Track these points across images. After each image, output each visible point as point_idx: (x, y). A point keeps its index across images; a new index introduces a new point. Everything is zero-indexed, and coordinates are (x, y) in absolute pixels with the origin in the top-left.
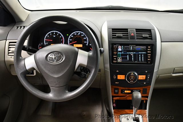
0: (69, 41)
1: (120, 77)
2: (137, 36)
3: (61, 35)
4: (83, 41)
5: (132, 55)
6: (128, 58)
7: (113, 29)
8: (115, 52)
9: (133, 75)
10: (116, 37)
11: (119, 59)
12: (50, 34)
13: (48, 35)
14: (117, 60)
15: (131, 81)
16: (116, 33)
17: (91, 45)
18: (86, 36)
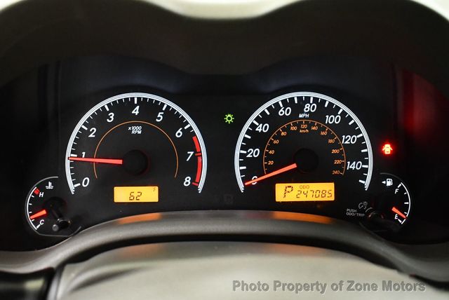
0: (245, 160)
3: (182, 122)
4: (339, 156)
12: (102, 114)
13: (89, 124)
17: (389, 183)
18: (355, 119)
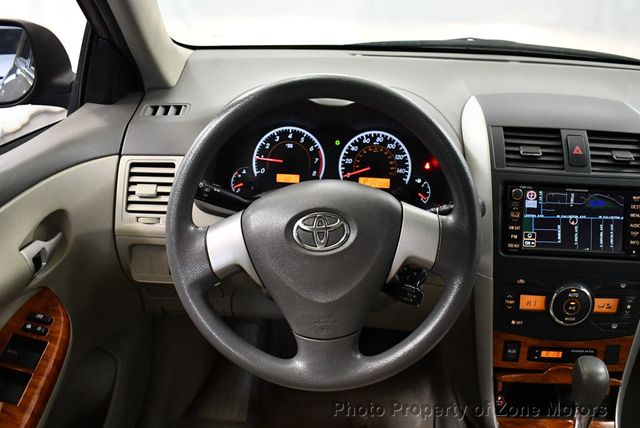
0: (344, 164)
1: (529, 303)
2: (593, 157)
3: (313, 143)
4: (393, 165)
5: (573, 223)
6: (559, 235)
7: (506, 129)
8: (516, 211)
9: (577, 295)
10: (517, 157)
11: (526, 237)
12: (273, 137)
13: (267, 141)
14: (519, 241)
15: (568, 316)
16: (518, 145)
17: (419, 181)
18: (403, 147)
